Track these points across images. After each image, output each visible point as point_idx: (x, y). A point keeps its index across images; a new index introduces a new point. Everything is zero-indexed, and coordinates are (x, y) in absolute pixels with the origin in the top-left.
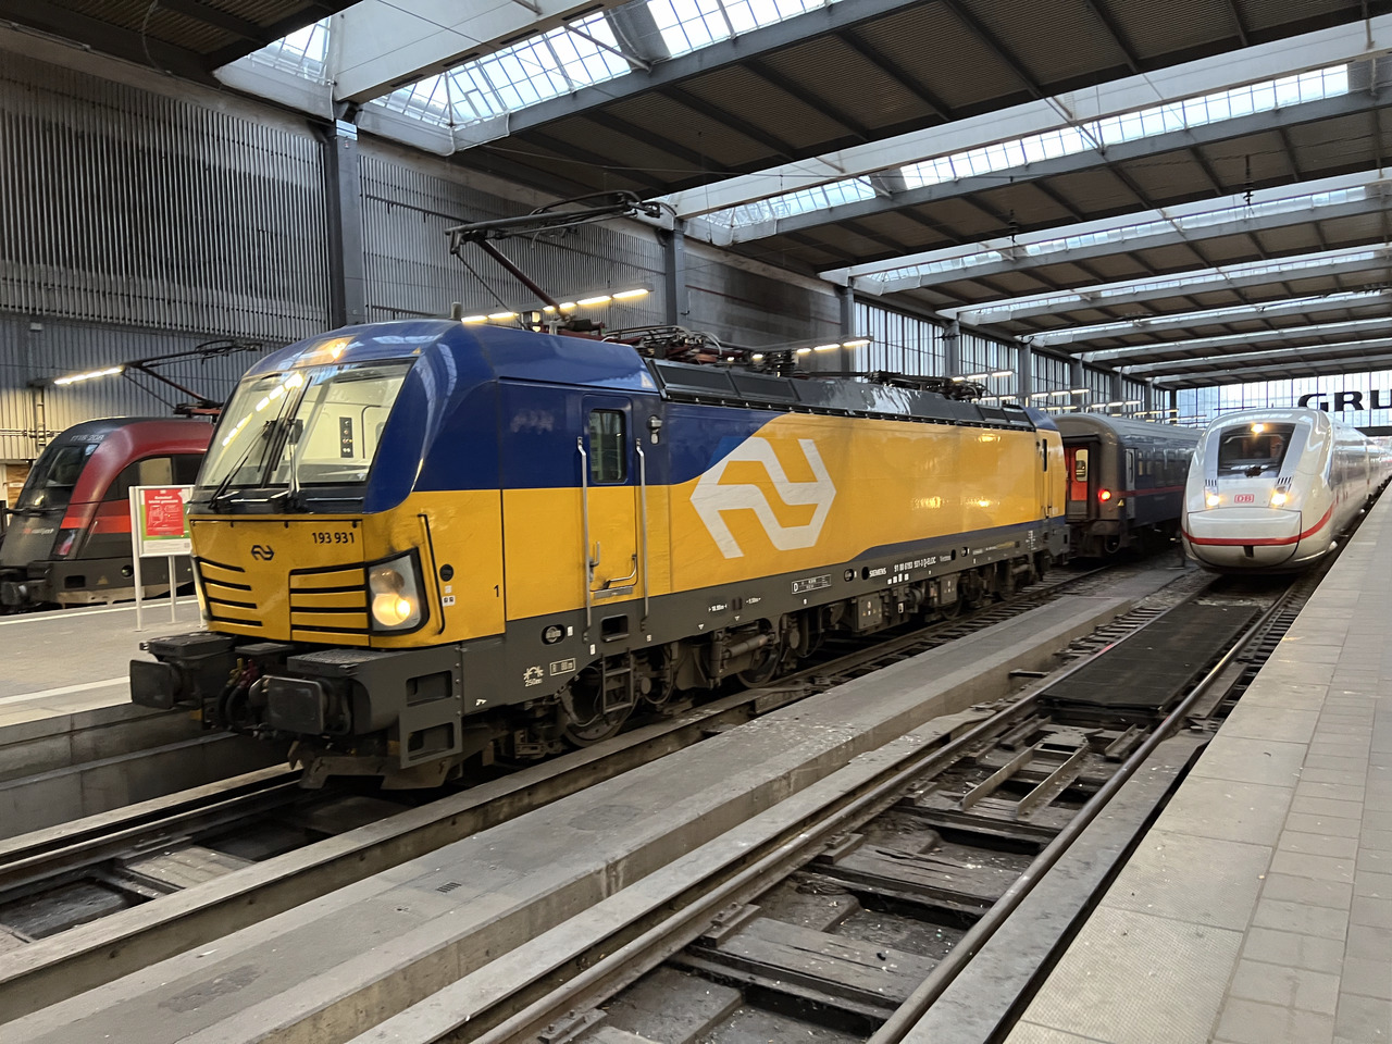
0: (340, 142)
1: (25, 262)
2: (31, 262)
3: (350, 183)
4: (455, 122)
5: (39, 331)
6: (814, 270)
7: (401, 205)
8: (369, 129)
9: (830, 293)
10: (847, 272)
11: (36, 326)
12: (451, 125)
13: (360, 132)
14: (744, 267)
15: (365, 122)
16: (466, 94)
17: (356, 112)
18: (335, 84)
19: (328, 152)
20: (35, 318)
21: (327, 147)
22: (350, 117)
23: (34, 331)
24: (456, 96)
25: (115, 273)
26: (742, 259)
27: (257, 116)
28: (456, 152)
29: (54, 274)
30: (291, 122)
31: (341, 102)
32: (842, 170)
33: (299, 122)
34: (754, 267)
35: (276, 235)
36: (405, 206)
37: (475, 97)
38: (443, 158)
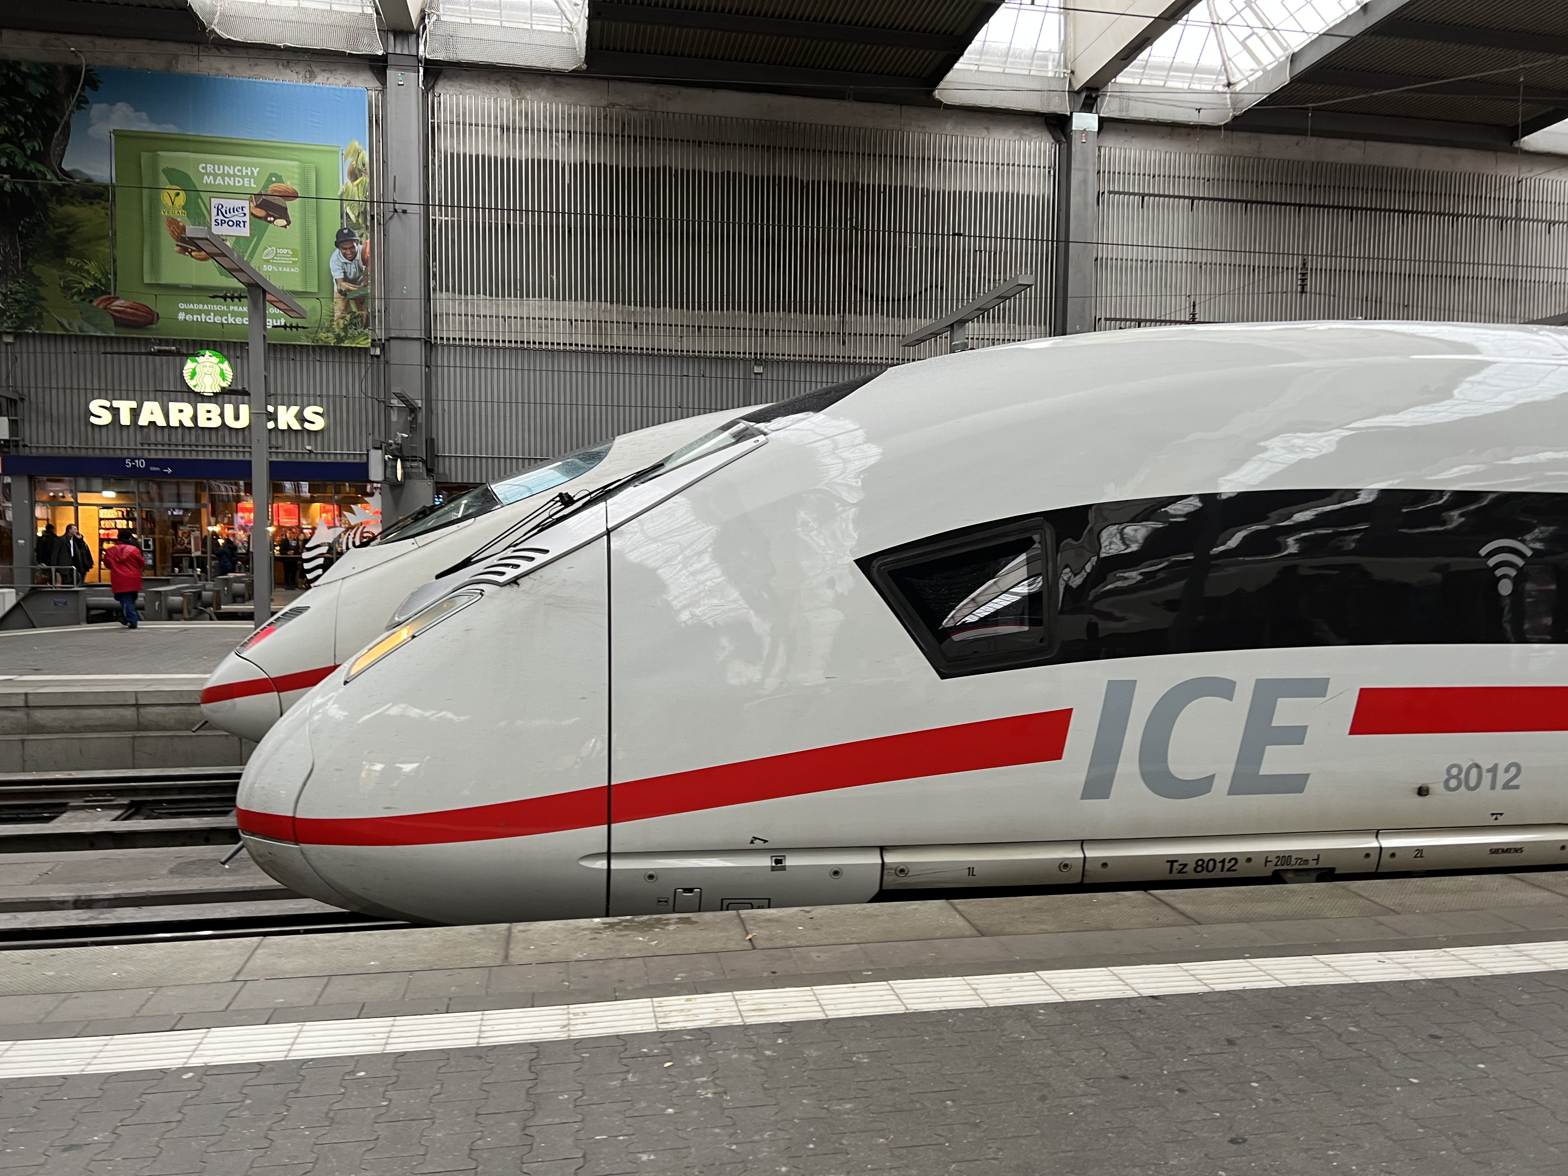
0: (1075, 137)
1: (750, 311)
2: (756, 311)
3: (1085, 181)
4: (1232, 80)
5: (761, 374)
7: (1155, 196)
8: (1115, 115)
11: (758, 369)
12: (1229, 85)
13: (1102, 121)
15: (1110, 107)
16: (1243, 43)
17: (1095, 99)
18: (1072, 72)
19: (1064, 152)
20: (758, 362)
21: (1064, 146)
22: (1089, 106)
23: (756, 374)
24: (1233, 48)
25: (828, 314)
27: (988, 129)
28: (1235, 118)
29: (774, 319)
30: (1026, 126)
31: (1079, 92)
33: (1035, 125)
35: (995, 254)
36: (1160, 196)
37: (1253, 43)
38: (1218, 128)
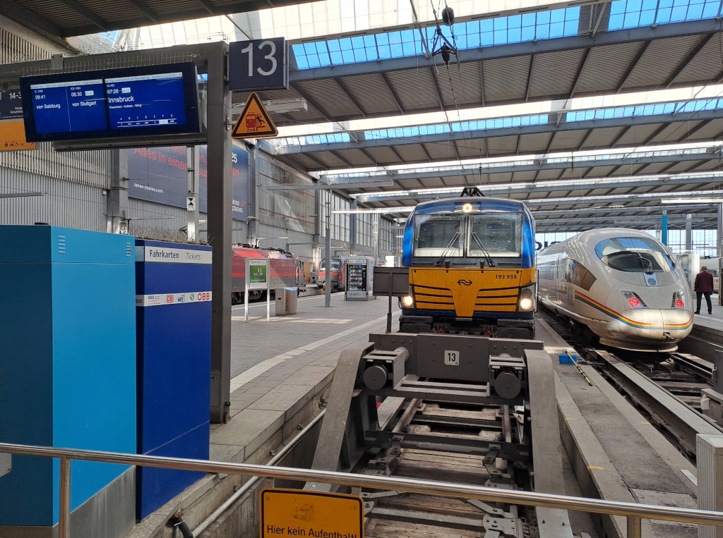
6: (307, 169)
9: (310, 181)
10: (323, 173)
14: (279, 166)
26: (278, 161)
32: (344, 129)
34: (283, 165)
